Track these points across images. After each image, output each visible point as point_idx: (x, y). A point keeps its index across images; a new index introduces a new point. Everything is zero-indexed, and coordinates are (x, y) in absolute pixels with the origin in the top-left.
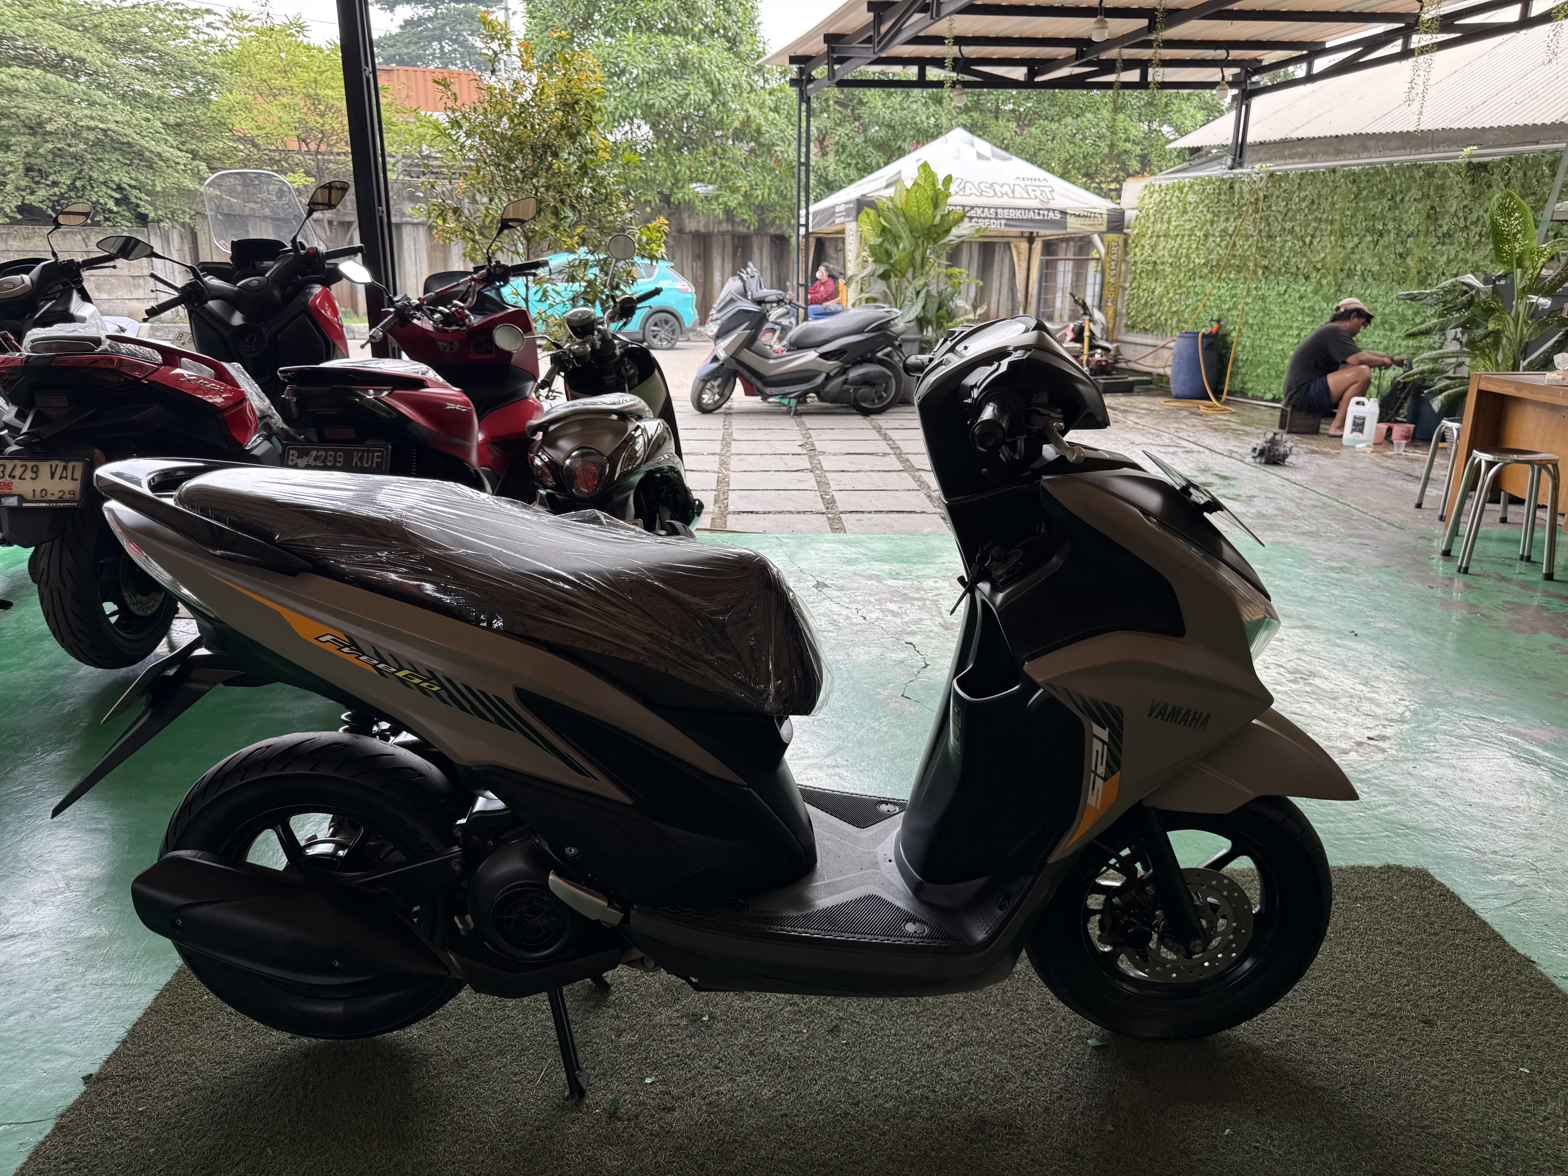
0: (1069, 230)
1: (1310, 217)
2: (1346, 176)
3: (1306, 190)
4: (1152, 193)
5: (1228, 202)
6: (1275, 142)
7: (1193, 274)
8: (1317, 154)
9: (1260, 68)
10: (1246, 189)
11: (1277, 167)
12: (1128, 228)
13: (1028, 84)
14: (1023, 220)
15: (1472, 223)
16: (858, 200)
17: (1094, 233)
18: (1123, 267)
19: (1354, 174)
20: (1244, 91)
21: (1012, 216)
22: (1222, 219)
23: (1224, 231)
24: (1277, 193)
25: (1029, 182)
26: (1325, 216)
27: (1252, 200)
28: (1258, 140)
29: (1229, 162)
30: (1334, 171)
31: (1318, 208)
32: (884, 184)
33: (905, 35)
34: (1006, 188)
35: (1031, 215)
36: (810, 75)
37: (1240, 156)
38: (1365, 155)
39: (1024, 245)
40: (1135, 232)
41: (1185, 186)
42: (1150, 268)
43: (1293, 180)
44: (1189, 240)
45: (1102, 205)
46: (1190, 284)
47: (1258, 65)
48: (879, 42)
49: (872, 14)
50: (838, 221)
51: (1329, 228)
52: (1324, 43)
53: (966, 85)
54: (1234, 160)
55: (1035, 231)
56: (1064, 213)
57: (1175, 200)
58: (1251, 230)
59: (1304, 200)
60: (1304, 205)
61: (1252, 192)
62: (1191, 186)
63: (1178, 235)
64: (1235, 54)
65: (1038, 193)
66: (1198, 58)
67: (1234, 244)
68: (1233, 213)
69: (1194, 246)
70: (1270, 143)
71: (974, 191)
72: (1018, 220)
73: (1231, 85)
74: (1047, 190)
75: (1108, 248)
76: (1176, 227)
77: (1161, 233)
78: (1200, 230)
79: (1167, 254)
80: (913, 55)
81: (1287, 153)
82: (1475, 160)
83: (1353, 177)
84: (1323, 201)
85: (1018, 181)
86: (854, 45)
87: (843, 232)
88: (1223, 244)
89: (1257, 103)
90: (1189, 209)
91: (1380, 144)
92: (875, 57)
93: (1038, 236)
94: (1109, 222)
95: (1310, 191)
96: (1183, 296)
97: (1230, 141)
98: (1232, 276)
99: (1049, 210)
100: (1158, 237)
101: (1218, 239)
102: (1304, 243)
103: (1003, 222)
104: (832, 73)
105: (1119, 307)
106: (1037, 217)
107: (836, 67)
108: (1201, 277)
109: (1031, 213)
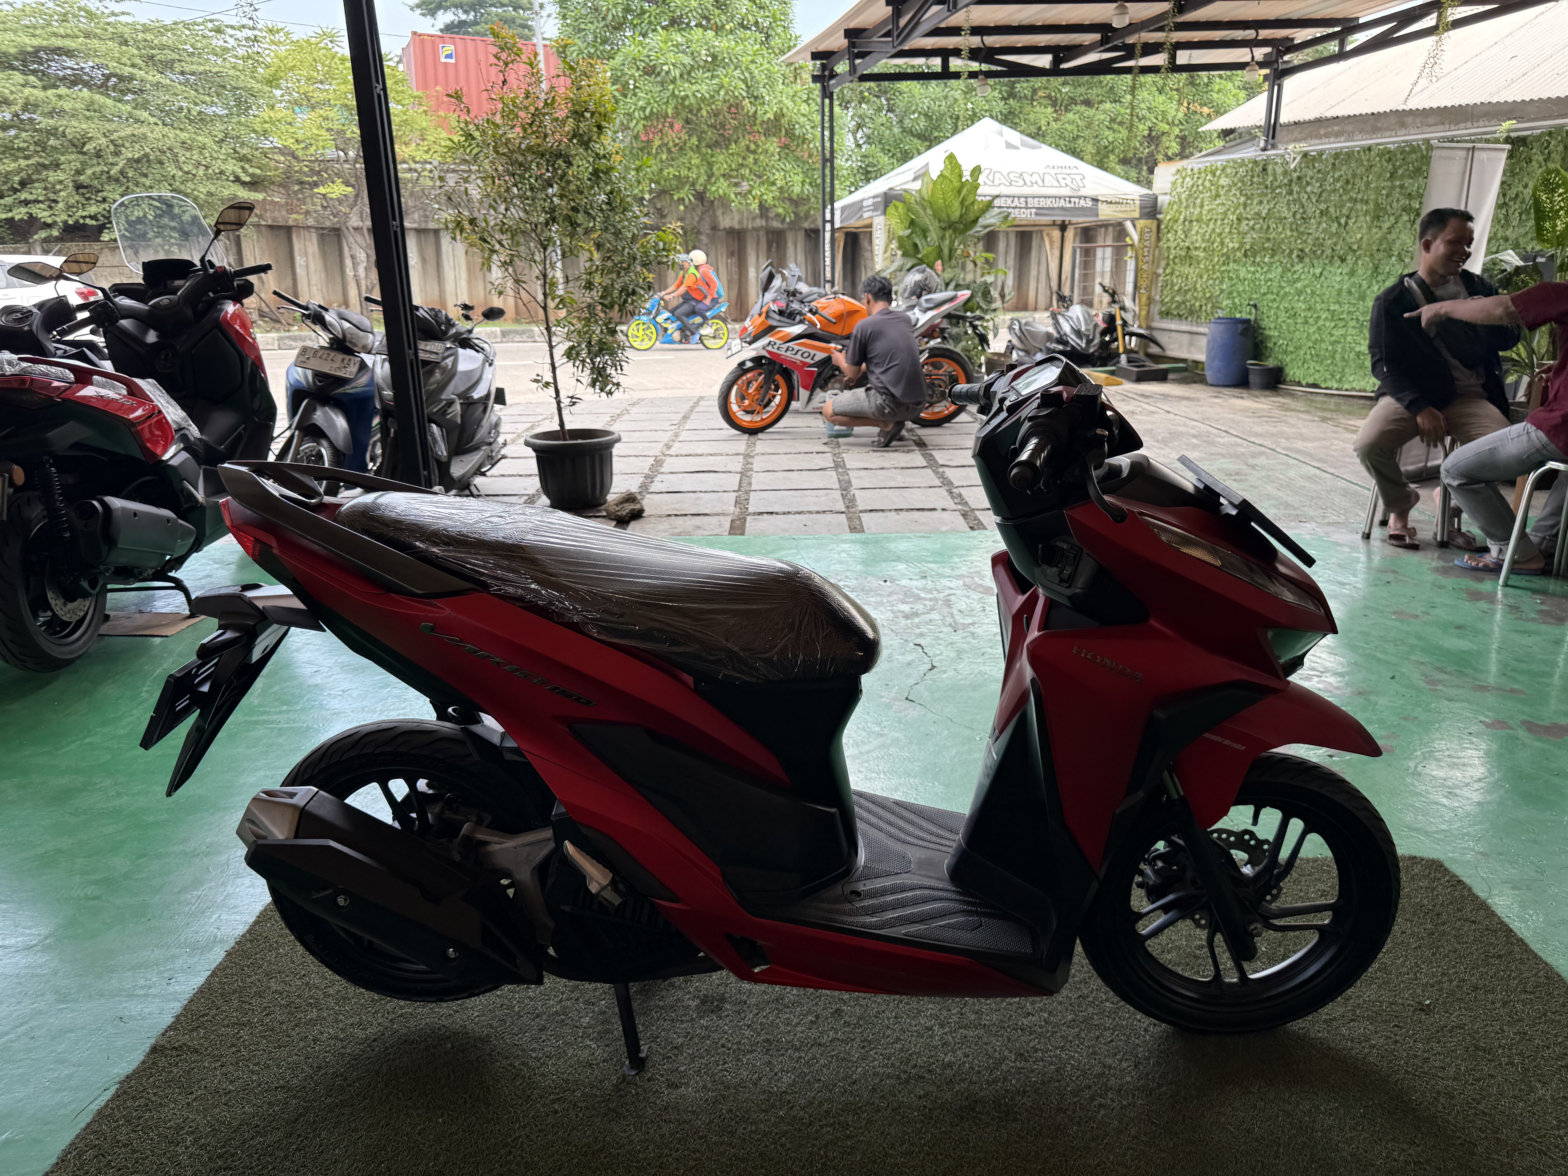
0: (1101, 217)
1: (1344, 198)
2: (1381, 154)
3: (1340, 170)
4: (1184, 178)
5: (1260, 183)
6: (1310, 122)
7: (1227, 258)
8: (1353, 133)
9: (1290, 47)
10: (1279, 170)
11: (1313, 147)
12: (1160, 213)
13: (1054, 71)
14: (1053, 208)
15: (1511, 199)
16: (885, 193)
17: (1126, 219)
18: (1157, 252)
19: (1389, 152)
20: (1276, 70)
21: (1042, 204)
22: (1255, 202)
23: (1258, 214)
24: (1310, 173)
25: (1059, 171)
26: (1360, 196)
27: (1286, 181)
28: (1292, 120)
29: (1262, 144)
30: (1369, 149)
31: (1353, 188)
32: (912, 177)
33: (924, 27)
34: (1036, 178)
35: (1062, 203)
36: (832, 70)
37: (1273, 137)
38: (1403, 132)
39: (1056, 233)
40: (1168, 217)
41: (1217, 169)
42: (1183, 253)
43: (1326, 159)
44: (1223, 224)
45: (1133, 191)
46: (1223, 268)
47: (1290, 44)
48: (898, 36)
49: (890, 8)
50: (866, 215)
51: (1365, 208)
52: (1358, 18)
53: (989, 74)
54: (1266, 141)
55: (1067, 219)
56: (1095, 200)
57: (1207, 184)
58: (1285, 213)
59: (1338, 180)
60: (1338, 185)
61: (1285, 173)
62: (1224, 169)
63: (1210, 220)
64: (1264, 34)
65: (1069, 181)
66: (1228, 39)
67: (1268, 227)
68: (1266, 195)
69: (1227, 230)
70: (1305, 123)
71: (1003, 181)
72: (1049, 208)
73: (1262, 65)
74: (1078, 178)
75: (1141, 234)
76: (1209, 211)
77: (1194, 218)
78: (1233, 213)
79: (1200, 239)
80: (935, 47)
81: (1322, 132)
82: (1513, 135)
83: (1388, 155)
84: (1358, 180)
85: (1048, 170)
86: (875, 39)
87: (870, 226)
88: (1257, 226)
89: (1290, 83)
90: (1222, 193)
91: (1418, 120)
92: (894, 51)
93: (1070, 223)
94: (1142, 208)
95: (1344, 171)
96: (1217, 282)
97: (1262, 123)
98: (1266, 260)
99: (1080, 198)
100: (1191, 221)
101: (1252, 223)
102: (1339, 224)
103: (1033, 211)
104: (853, 68)
105: (1153, 293)
106: (1068, 205)
107: (858, 61)
108: (1235, 261)
109: (1062, 201)
